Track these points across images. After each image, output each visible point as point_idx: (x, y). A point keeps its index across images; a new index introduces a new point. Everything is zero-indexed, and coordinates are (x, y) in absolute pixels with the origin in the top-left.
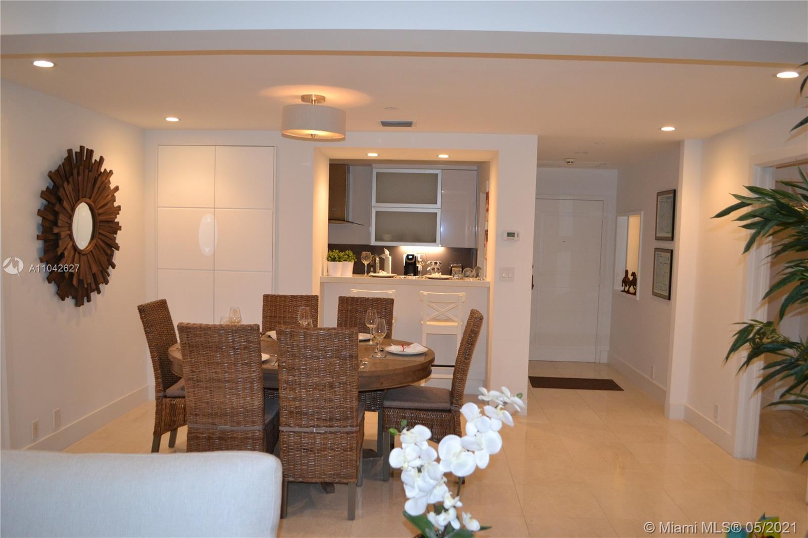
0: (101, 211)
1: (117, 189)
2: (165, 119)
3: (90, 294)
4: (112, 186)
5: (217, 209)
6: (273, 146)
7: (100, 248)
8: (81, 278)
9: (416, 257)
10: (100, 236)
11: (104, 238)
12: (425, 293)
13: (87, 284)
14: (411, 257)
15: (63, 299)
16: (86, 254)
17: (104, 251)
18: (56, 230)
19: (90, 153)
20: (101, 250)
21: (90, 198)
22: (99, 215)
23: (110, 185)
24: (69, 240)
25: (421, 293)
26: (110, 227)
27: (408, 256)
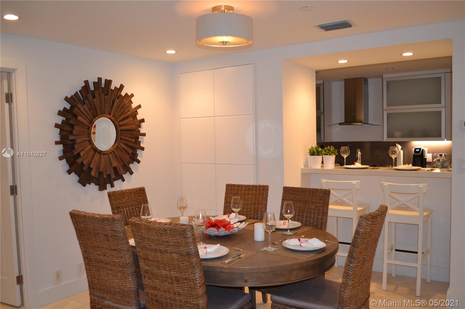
0: (121, 123)
1: (139, 107)
2: (165, 52)
3: (113, 182)
4: (134, 106)
5: (216, 117)
6: (252, 64)
7: (122, 149)
8: (101, 170)
9: (423, 150)
10: (122, 141)
11: (125, 142)
12: (386, 184)
13: (107, 175)
14: (418, 150)
15: (84, 186)
16: (108, 154)
17: (126, 151)
18: (71, 138)
19: (109, 82)
20: (123, 150)
21: (110, 114)
22: (120, 126)
23: (132, 105)
24: (89, 144)
25: (383, 183)
26: (131, 134)
27: (416, 149)
